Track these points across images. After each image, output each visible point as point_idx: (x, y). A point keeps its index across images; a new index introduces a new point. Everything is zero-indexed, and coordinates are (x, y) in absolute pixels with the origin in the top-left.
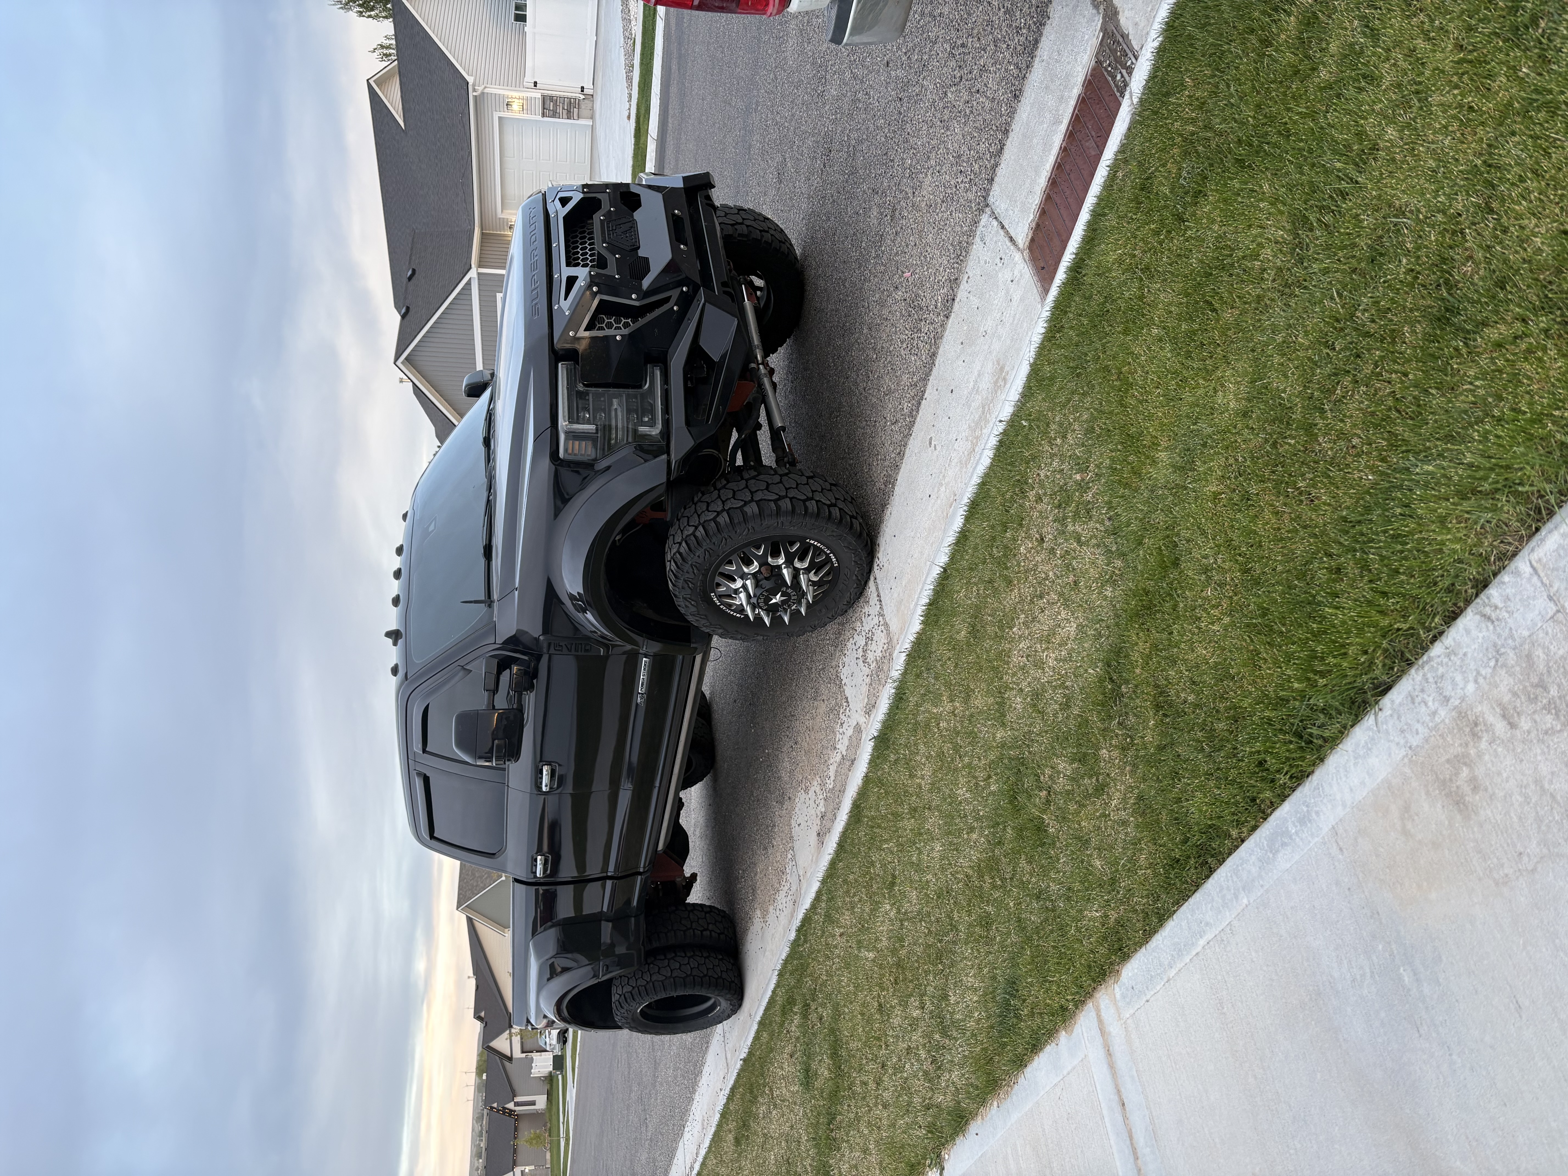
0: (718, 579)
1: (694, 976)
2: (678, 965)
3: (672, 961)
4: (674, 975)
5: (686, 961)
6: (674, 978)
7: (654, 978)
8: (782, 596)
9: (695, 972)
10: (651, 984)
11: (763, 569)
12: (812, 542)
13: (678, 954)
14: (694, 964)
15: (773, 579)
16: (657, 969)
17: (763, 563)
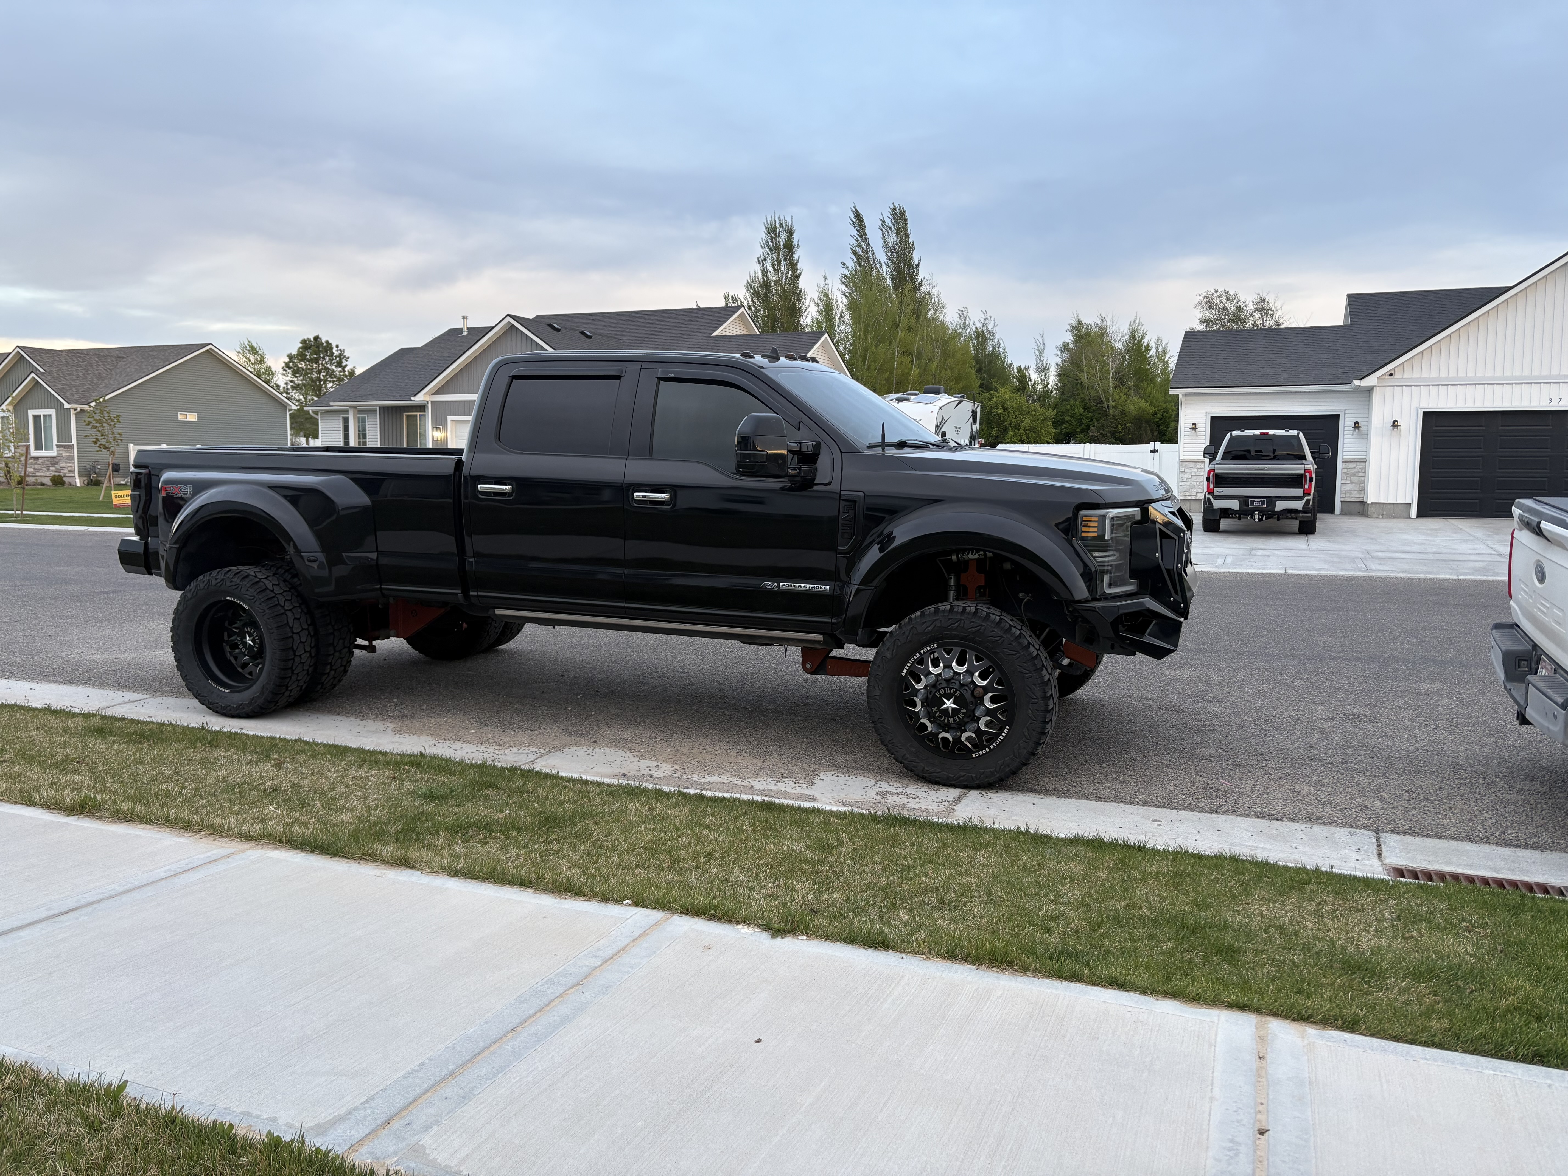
0: (957, 650)
1: (293, 659)
2: (303, 640)
3: (307, 633)
4: (295, 636)
5: (308, 649)
6: (292, 637)
7: (289, 614)
8: (953, 709)
9: (297, 659)
10: (282, 611)
11: (981, 690)
12: (1006, 731)
13: (313, 640)
14: (305, 657)
15: (973, 699)
16: (298, 617)
17: (986, 690)
